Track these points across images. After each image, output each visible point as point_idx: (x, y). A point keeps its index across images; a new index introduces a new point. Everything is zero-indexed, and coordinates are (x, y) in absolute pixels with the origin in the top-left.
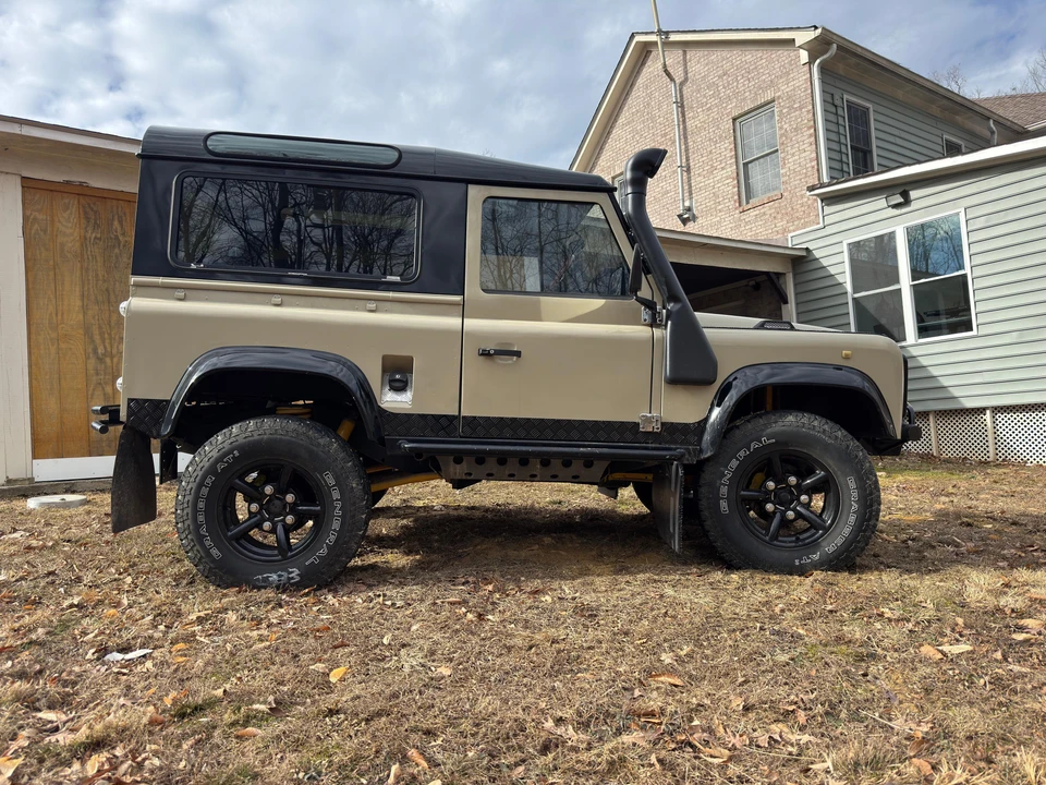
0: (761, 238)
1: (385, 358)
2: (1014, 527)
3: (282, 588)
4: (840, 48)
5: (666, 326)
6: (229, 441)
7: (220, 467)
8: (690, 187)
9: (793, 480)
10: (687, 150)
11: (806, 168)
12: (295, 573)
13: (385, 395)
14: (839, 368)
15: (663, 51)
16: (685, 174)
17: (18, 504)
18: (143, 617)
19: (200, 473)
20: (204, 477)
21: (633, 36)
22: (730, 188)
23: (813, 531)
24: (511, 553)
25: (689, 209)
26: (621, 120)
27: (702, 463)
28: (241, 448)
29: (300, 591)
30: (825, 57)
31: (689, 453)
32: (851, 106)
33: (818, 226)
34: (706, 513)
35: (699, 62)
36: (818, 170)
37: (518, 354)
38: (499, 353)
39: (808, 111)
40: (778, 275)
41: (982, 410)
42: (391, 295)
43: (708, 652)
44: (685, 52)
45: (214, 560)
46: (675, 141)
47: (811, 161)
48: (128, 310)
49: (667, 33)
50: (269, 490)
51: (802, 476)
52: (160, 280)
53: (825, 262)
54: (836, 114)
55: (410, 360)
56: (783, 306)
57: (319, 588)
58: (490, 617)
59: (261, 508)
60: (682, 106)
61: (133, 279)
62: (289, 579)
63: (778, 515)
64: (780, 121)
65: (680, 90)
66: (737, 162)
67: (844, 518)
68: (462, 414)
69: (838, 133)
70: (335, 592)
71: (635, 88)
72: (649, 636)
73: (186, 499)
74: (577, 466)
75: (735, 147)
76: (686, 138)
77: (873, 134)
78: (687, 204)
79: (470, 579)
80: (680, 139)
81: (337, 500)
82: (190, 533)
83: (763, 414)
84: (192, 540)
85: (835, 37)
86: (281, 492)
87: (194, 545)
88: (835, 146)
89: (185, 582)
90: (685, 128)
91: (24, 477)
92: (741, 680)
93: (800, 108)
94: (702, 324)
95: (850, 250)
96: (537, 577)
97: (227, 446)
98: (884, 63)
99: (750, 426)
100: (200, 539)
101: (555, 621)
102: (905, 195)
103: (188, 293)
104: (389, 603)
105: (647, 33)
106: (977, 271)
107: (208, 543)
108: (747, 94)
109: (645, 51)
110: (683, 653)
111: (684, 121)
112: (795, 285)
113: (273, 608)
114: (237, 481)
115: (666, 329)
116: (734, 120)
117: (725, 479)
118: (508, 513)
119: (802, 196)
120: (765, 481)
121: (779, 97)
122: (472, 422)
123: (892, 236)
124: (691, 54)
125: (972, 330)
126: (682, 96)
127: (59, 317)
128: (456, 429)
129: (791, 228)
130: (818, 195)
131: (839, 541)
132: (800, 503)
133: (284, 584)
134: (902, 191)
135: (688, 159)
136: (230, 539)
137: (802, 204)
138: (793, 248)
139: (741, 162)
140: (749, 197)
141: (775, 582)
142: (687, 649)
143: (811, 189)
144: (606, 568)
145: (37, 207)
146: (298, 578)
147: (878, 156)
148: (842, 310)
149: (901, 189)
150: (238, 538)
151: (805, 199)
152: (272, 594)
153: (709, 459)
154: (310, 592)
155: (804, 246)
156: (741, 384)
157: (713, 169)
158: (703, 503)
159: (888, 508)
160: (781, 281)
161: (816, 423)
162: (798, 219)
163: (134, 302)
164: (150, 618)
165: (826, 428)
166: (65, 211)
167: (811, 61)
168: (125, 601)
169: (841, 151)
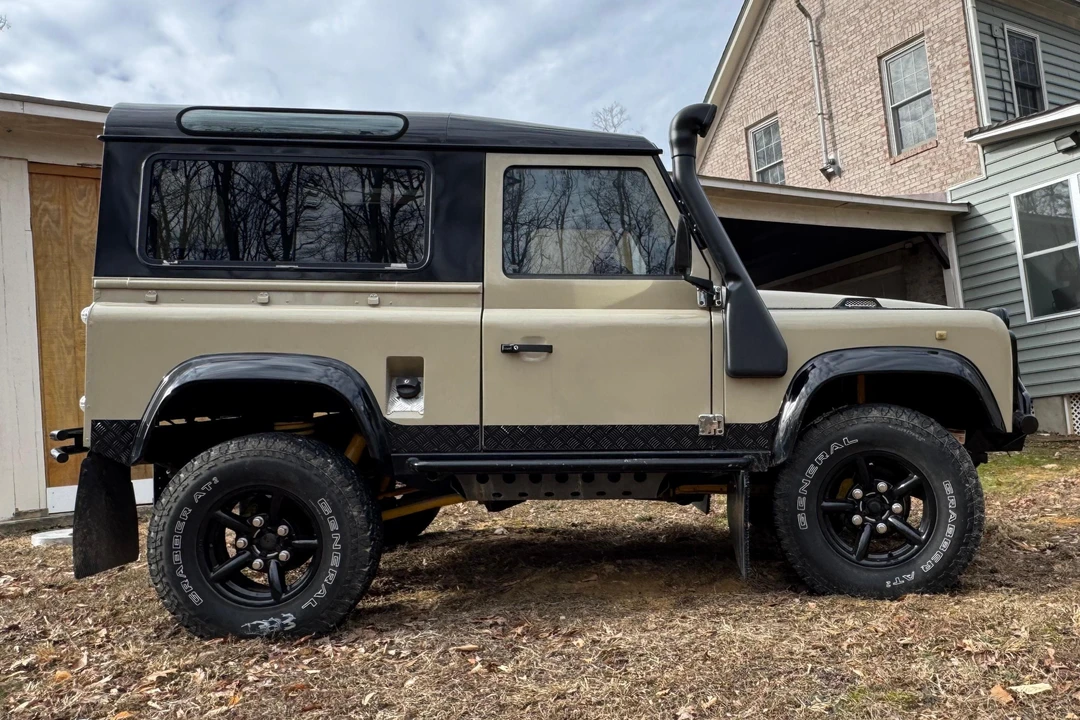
0: (917, 193)
1: (391, 361)
3: (273, 637)
5: (726, 308)
6: (207, 466)
7: (197, 497)
8: (834, 137)
9: (882, 486)
10: (828, 95)
11: (964, 111)
12: (290, 619)
13: (393, 403)
14: (934, 351)
16: (827, 122)
17: (21, 543)
18: (100, 679)
19: (175, 505)
20: (179, 510)
22: (878, 138)
23: (907, 546)
24: (563, 586)
26: (752, 64)
27: (775, 473)
28: (220, 474)
29: (296, 640)
31: (759, 460)
32: (1012, 36)
33: (980, 178)
34: (782, 530)
36: (977, 113)
37: (549, 349)
38: (525, 349)
39: (963, 46)
40: (938, 236)
42: (396, 285)
43: (737, 703)
45: (193, 607)
46: (813, 86)
47: (968, 103)
48: (89, 318)
50: (258, 521)
51: (894, 481)
52: (128, 281)
53: (990, 219)
54: (996, 47)
55: (420, 361)
56: (945, 272)
57: (320, 636)
58: (502, 667)
59: (251, 542)
60: (820, 45)
61: (97, 281)
62: (283, 626)
63: (867, 529)
64: (931, 57)
65: (818, 29)
66: (884, 107)
67: (941, 530)
68: (484, 424)
69: (1000, 69)
70: (337, 639)
71: (766, 27)
72: (673, 687)
73: (159, 536)
74: (626, 480)
75: (882, 89)
76: (826, 81)
77: (1042, 68)
78: (831, 157)
79: (499, 621)
80: (819, 83)
81: (335, 531)
82: (164, 576)
83: (844, 410)
84: (167, 584)
86: (271, 524)
87: (170, 590)
88: (997, 85)
89: (168, 632)
90: (824, 70)
91: (36, 508)
93: (953, 42)
94: (768, 304)
95: (1018, 203)
96: (581, 616)
97: (204, 472)
99: (829, 424)
100: (176, 582)
101: (576, 669)
102: (1077, 137)
103: (160, 295)
104: (392, 652)
107: (186, 586)
108: (893, 28)
110: (705, 705)
111: (823, 62)
112: (958, 246)
113: (255, 663)
114: (218, 512)
115: (725, 313)
116: (880, 58)
117: (803, 488)
118: (579, 536)
119: (961, 143)
120: (851, 489)
121: (929, 30)
122: (496, 432)
123: (1065, 184)
126: (819, 34)
128: (476, 442)
129: (950, 181)
130: (978, 141)
131: (937, 557)
132: (892, 513)
133: (277, 633)
134: (1073, 133)
135: (829, 105)
136: (213, 581)
137: (961, 153)
138: (951, 204)
139: (890, 107)
140: (900, 146)
141: (858, 610)
142: (712, 700)
143: (969, 134)
144: (666, 601)
145: (48, 195)
146: (293, 625)
147: (1049, 93)
148: (1011, 274)
149: (1072, 131)
150: (223, 579)
151: (964, 147)
152: (260, 645)
153: (783, 465)
154: (306, 641)
155: (965, 201)
156: (814, 380)
157: (858, 116)
158: (779, 518)
159: (1042, 509)
160: (941, 242)
161: (904, 418)
162: (957, 169)
163: (100, 308)
164: (108, 679)
165: (916, 423)
166: (80, 199)
168: (84, 661)
169: (1004, 90)
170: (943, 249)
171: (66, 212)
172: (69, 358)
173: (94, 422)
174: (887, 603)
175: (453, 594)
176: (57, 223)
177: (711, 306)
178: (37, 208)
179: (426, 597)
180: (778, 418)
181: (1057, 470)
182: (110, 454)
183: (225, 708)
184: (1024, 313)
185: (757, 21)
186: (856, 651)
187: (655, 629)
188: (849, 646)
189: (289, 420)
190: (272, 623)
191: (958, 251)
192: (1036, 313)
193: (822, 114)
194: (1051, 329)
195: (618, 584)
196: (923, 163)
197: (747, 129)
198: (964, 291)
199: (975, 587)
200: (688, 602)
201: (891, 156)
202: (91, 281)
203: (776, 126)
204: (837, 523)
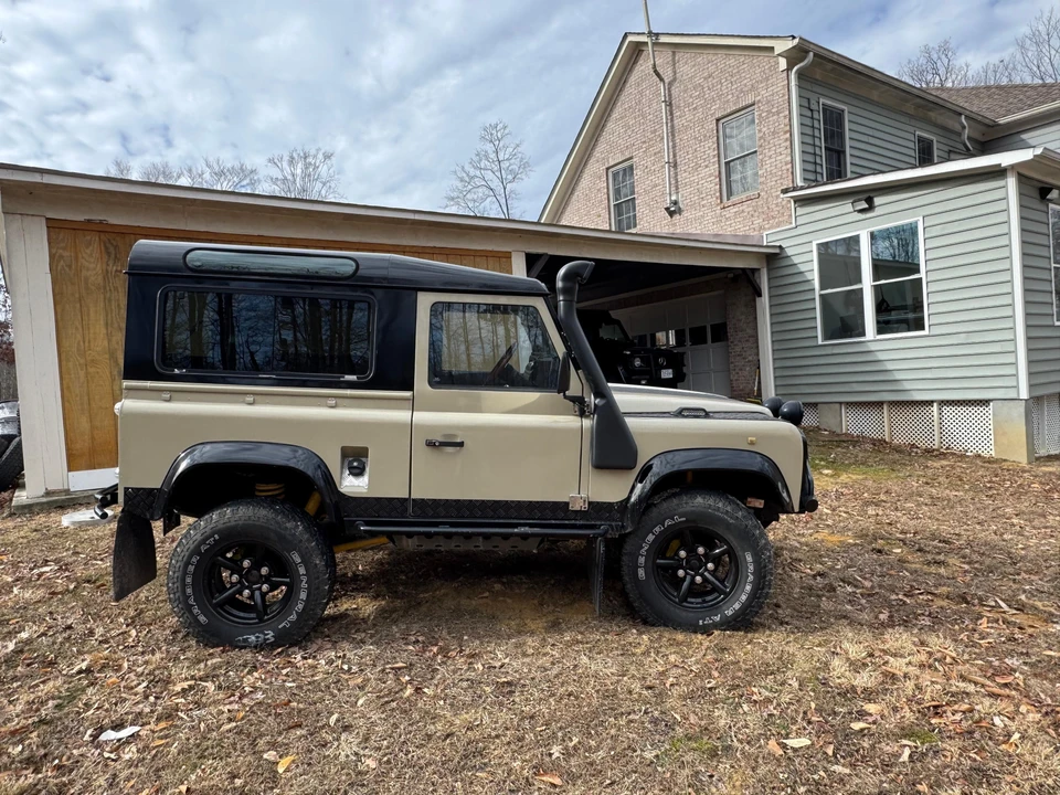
1: (343, 449)
2: (919, 554)
3: (259, 648)
4: (815, 55)
5: (593, 416)
6: (211, 526)
7: (203, 548)
8: (677, 182)
9: (701, 550)
10: (674, 147)
11: (782, 171)
12: (270, 635)
13: (345, 479)
14: (744, 452)
15: (653, 51)
16: (672, 169)
17: (53, 521)
18: (139, 684)
19: (187, 554)
20: (190, 557)
21: (626, 36)
22: (711, 186)
23: (716, 595)
24: (464, 601)
25: (675, 203)
26: (615, 115)
27: (624, 537)
28: (219, 532)
29: (274, 651)
30: (802, 64)
31: (613, 530)
32: (826, 109)
33: (791, 226)
34: (627, 579)
35: (688, 66)
36: (792, 173)
37: (461, 444)
38: (445, 443)
39: (785, 117)
40: (754, 271)
41: (930, 403)
42: (349, 392)
43: (592, 743)
44: (674, 53)
45: (201, 625)
46: (663, 138)
47: (786, 164)
48: (121, 410)
49: (657, 35)
50: (246, 563)
51: (710, 546)
52: (149, 384)
53: (796, 260)
54: (812, 118)
55: (367, 449)
56: (758, 299)
57: (291, 645)
58: (426, 688)
59: (241, 579)
60: (671, 105)
61: (126, 383)
62: (266, 640)
63: (688, 579)
64: (759, 124)
65: (669, 91)
66: (719, 161)
67: (741, 587)
68: (412, 497)
69: (814, 136)
70: (304, 650)
71: (628, 85)
72: (548, 722)
73: (176, 575)
74: (514, 540)
75: (718, 147)
76: (673, 135)
77: (847, 134)
78: (674, 198)
79: (420, 639)
80: (668, 136)
81: (303, 575)
82: (180, 603)
84: (182, 608)
85: (812, 46)
86: (256, 566)
87: (184, 613)
88: (810, 149)
90: (673, 127)
91: (61, 488)
92: (608, 782)
93: (778, 113)
95: (819, 249)
96: (479, 637)
97: (208, 530)
98: (860, 68)
99: (665, 504)
100: (189, 608)
102: (870, 201)
103: (173, 395)
104: (346, 667)
105: (639, 34)
106: (933, 276)
107: (196, 610)
108: (730, 97)
109: (637, 50)
110: (571, 745)
111: (672, 120)
112: (769, 279)
113: (248, 673)
114: (219, 559)
115: (593, 419)
116: (718, 120)
117: (643, 550)
119: (777, 197)
120: (679, 549)
121: (759, 101)
122: (422, 504)
123: (856, 239)
124: (681, 55)
125: (923, 329)
126: (670, 95)
127: (87, 344)
128: (406, 507)
129: (767, 226)
130: (791, 197)
131: (737, 606)
132: (706, 570)
133: (261, 645)
134: (868, 197)
135: (675, 156)
136: (215, 606)
137: (777, 205)
138: (767, 247)
139: (723, 161)
140: (730, 193)
141: (679, 644)
142: (575, 740)
143: (785, 191)
144: (541, 624)
145: (62, 245)
146: (273, 640)
147: (851, 155)
148: (809, 305)
149: (866, 196)
150: (221, 605)
151: (780, 200)
152: (250, 655)
153: (630, 533)
154: (282, 651)
155: (778, 244)
156: (659, 469)
157: (698, 166)
158: (625, 570)
159: (817, 525)
160: (756, 275)
161: (720, 505)
162: (773, 218)
163: (127, 405)
164: (145, 684)
165: (729, 508)
166: (87, 248)
167: (789, 69)
168: (126, 665)
169: (815, 154)
170: (758, 282)
171: (77, 258)
172: (82, 373)
173: (126, 489)
174: (699, 636)
175: (383, 603)
176: (70, 267)
177: (582, 414)
178: (54, 255)
179: (363, 605)
180: (629, 497)
181: (832, 476)
182: (138, 512)
183: (234, 724)
184: (817, 337)
185: (620, 79)
186: (675, 691)
187: (533, 654)
188: (671, 685)
189: (267, 483)
190: (257, 637)
191: (769, 292)
192: (827, 336)
194: (836, 351)
195: (505, 601)
196: (746, 211)
197: (608, 169)
198: (771, 315)
199: (763, 626)
200: (555, 626)
201: (721, 202)
202: (121, 384)
203: (631, 168)
204: (666, 576)
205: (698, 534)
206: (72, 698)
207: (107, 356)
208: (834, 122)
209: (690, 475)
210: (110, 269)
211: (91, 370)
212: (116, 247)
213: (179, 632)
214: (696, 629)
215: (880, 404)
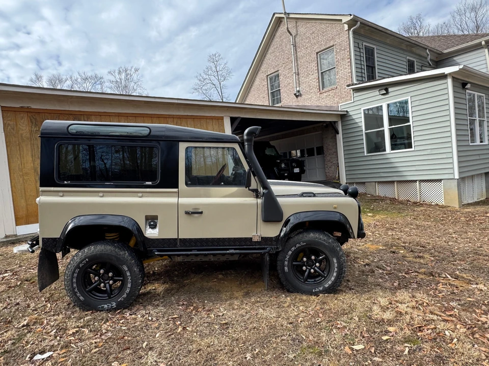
0: (328, 105)
1: (146, 216)
2: (411, 253)
3: (109, 310)
4: (361, 23)
6: (84, 255)
7: (81, 265)
8: (299, 82)
9: (313, 257)
10: (297, 65)
11: (347, 76)
12: (114, 304)
13: (147, 230)
15: (287, 21)
16: (297, 76)
18: (52, 331)
19: (73, 268)
20: (75, 270)
21: (274, 14)
22: (315, 83)
23: (320, 278)
25: (299, 91)
26: (270, 51)
27: (277, 253)
28: (88, 257)
29: (116, 312)
30: (355, 27)
31: (273, 250)
32: (366, 47)
33: (351, 102)
34: (279, 272)
35: (303, 28)
36: (351, 77)
37: (201, 213)
38: (194, 213)
39: (348, 51)
40: (335, 122)
41: (416, 181)
42: (148, 190)
43: (266, 352)
44: (296, 22)
45: (81, 301)
46: (292, 62)
47: (349, 73)
48: (40, 201)
49: (289, 14)
50: (102, 271)
51: (317, 255)
52: (52, 189)
53: (354, 117)
54: (360, 52)
55: (157, 216)
56: (337, 135)
57: (124, 309)
58: (188, 328)
59: (99, 279)
60: (295, 46)
61: (42, 189)
62: (112, 307)
63: (308, 271)
64: (336, 55)
65: (295, 40)
66: (318, 72)
67: (332, 273)
68: (179, 238)
69: (361, 60)
70: (131, 311)
71: (276, 37)
72: (245, 343)
73: (68, 278)
75: (318, 65)
76: (297, 60)
77: (376, 59)
78: (298, 89)
79: (185, 303)
80: (294, 61)
81: (129, 276)
82: (70, 291)
84: (72, 293)
85: (359, 19)
86: (107, 272)
87: (73, 296)
88: (360, 66)
90: (296, 56)
91: (13, 234)
93: (344, 50)
95: (364, 112)
96: (212, 301)
97: (83, 257)
98: (381, 29)
99: (296, 237)
100: (75, 293)
101: (212, 331)
102: (387, 90)
103: (64, 194)
104: (150, 318)
105: (280, 13)
106: (416, 124)
107: (78, 294)
108: (322, 42)
110: (255, 353)
111: (296, 53)
112: (342, 126)
113: (104, 323)
114: (89, 269)
115: (262, 199)
116: (317, 53)
117: (287, 258)
119: (345, 88)
120: (303, 257)
121: (336, 44)
122: (184, 241)
123: (381, 106)
124: (299, 23)
125: (412, 148)
126: (295, 42)
128: (176, 242)
129: (341, 102)
130: (351, 88)
131: (330, 283)
132: (316, 266)
134: (385, 88)
135: (298, 70)
136: (87, 292)
137: (345, 92)
138: (341, 111)
139: (320, 72)
140: (323, 87)
141: (304, 301)
142: (257, 350)
143: (348, 86)
144: (240, 294)
145: (10, 119)
146: (115, 306)
147: (378, 69)
148: (360, 138)
149: (385, 87)
150: (90, 291)
151: (346, 90)
152: (105, 314)
153: (280, 251)
154: (120, 312)
155: (345, 110)
156: (293, 221)
157: (308, 75)
158: (279, 268)
159: (366, 240)
160: (336, 124)
161: (321, 237)
162: (343, 98)
163: (42, 199)
164: (55, 331)
165: (325, 238)
166: (22, 120)
167: (349, 29)
168: (45, 322)
169: (361, 68)
170: (337, 127)
171: (17, 124)
172: (21, 179)
173: (43, 239)
174: (313, 297)
175: (167, 286)
176: (13, 129)
177: (257, 197)
178: (6, 124)
179: (158, 287)
180: (280, 234)
181: (372, 216)
182: (49, 249)
183: (98, 349)
184: (364, 152)
185: (272, 35)
186: (303, 324)
187: (237, 309)
188: (301, 321)
189: (111, 233)
190: (108, 306)
191: (342, 132)
192: (369, 152)
193: (295, 73)
194: (373, 158)
195: (224, 283)
196: (331, 95)
197: (267, 76)
198: (343, 142)
199: (342, 290)
200: (247, 294)
201: (320, 91)
203: (278, 76)
204: (298, 270)
205: (312, 250)
206: (20, 339)
207: (33, 171)
208: (370, 53)
209: (307, 223)
210: (33, 130)
211: (26, 178)
212: (35, 119)
213: (71, 304)
214: (311, 294)
215: (393, 182)
